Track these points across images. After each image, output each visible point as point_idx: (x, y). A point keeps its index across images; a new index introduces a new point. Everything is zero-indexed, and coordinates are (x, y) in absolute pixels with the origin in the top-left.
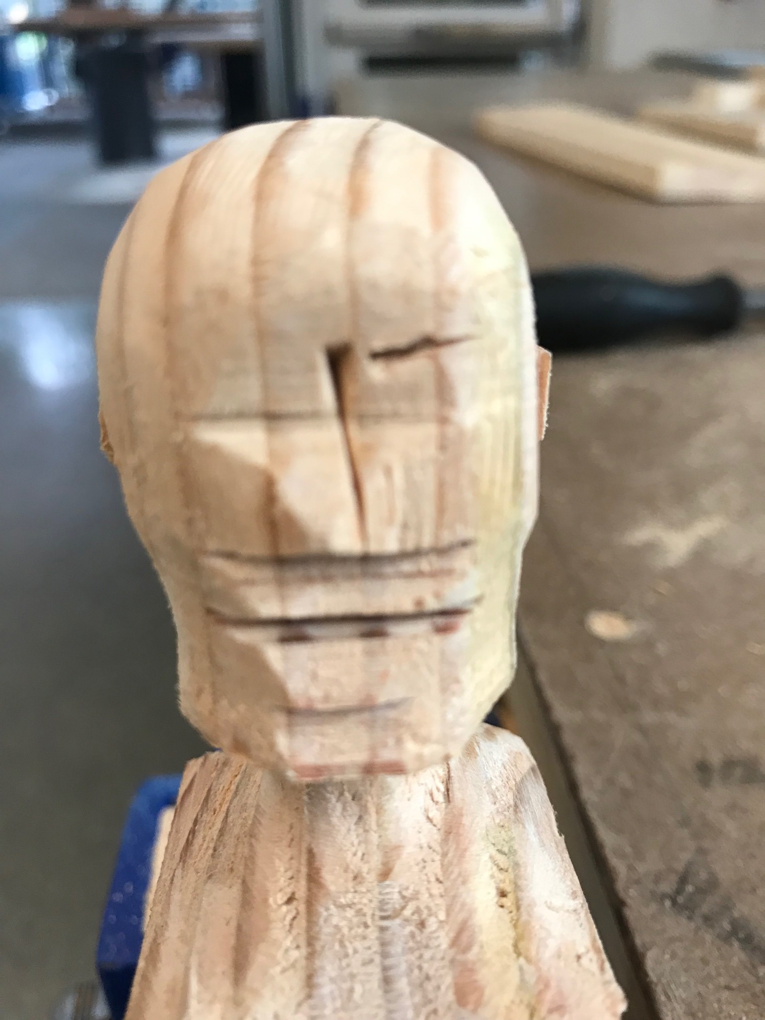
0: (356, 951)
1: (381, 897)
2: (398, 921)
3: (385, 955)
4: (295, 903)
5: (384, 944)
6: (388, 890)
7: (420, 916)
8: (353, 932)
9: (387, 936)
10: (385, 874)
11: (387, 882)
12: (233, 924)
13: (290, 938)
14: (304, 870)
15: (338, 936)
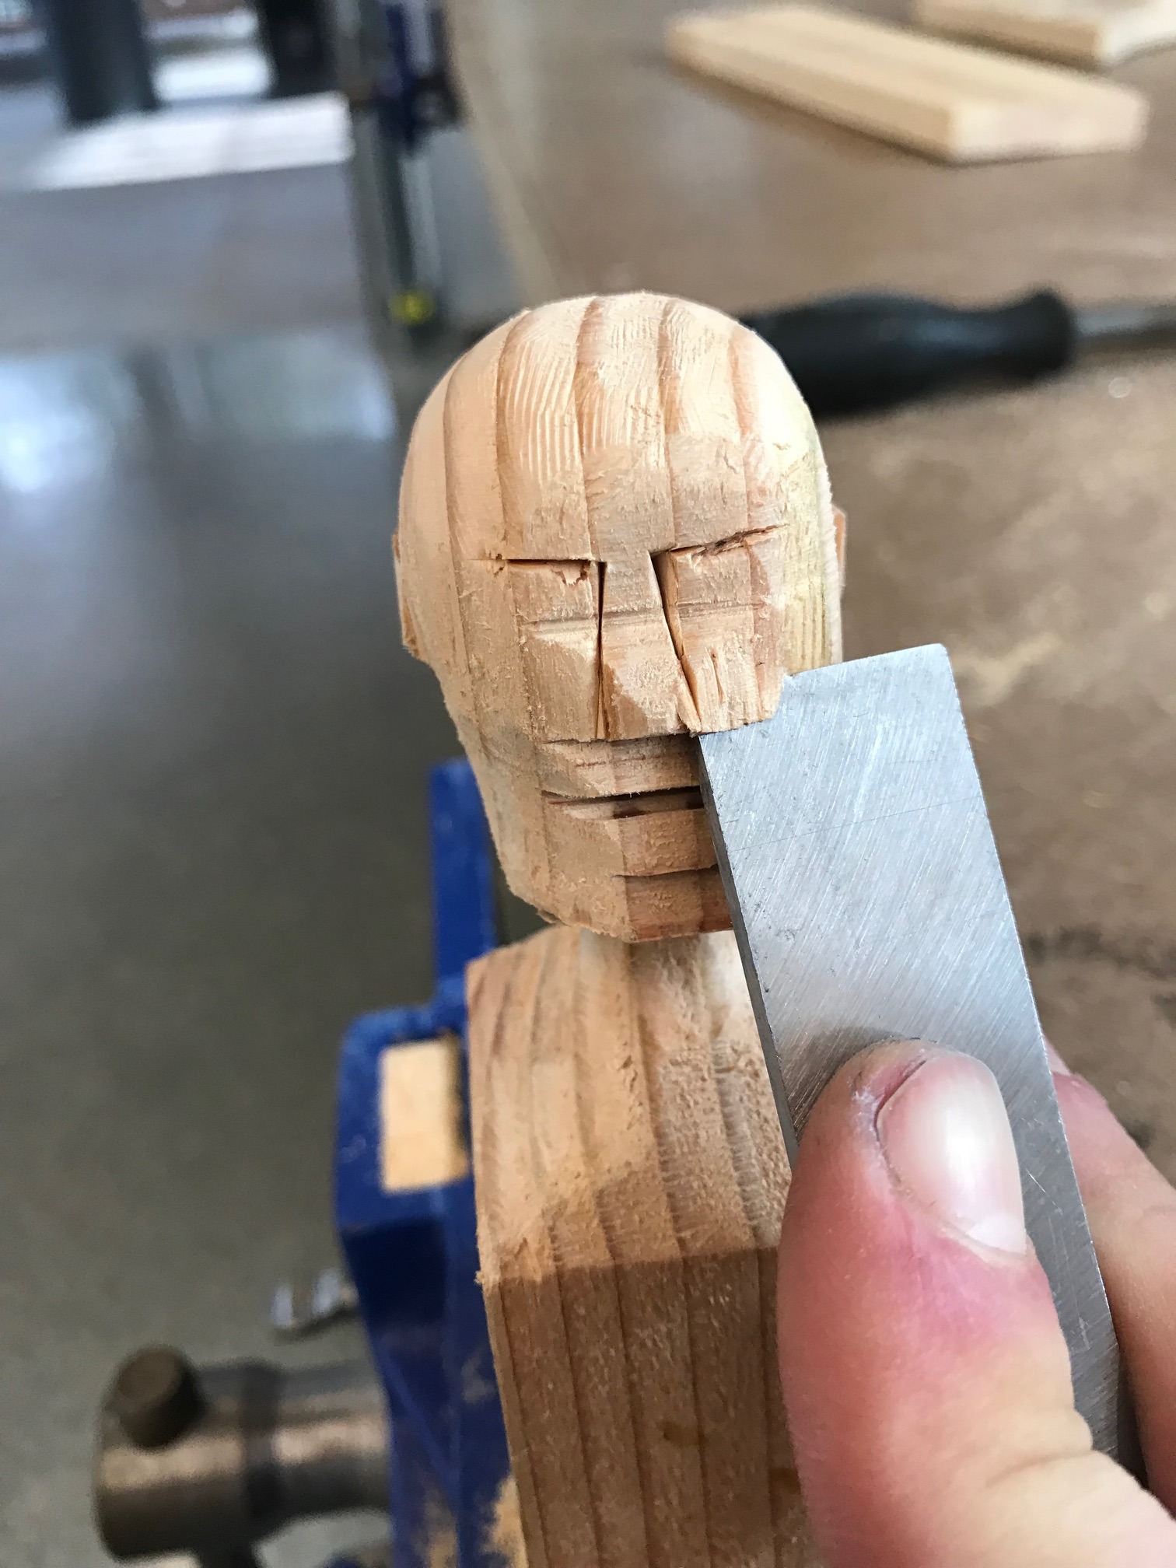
0: (696, 1103)
1: (714, 1053)
2: (733, 1073)
3: (724, 1103)
4: (632, 1067)
5: (722, 1094)
6: (719, 1046)
7: (753, 1067)
8: (692, 1087)
9: (725, 1087)
10: (716, 1031)
11: (719, 1039)
12: (572, 1095)
13: (633, 1097)
14: (637, 1035)
15: (679, 1091)
